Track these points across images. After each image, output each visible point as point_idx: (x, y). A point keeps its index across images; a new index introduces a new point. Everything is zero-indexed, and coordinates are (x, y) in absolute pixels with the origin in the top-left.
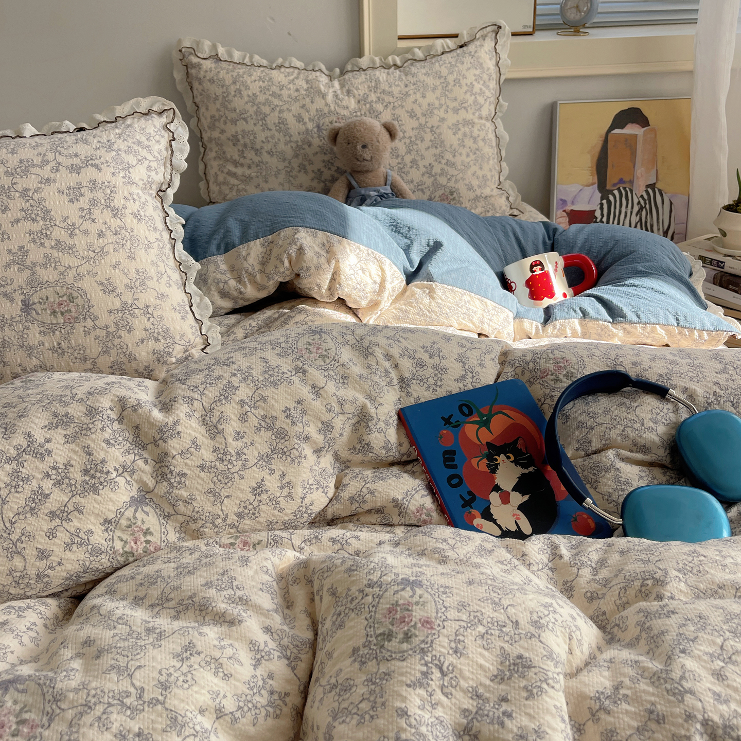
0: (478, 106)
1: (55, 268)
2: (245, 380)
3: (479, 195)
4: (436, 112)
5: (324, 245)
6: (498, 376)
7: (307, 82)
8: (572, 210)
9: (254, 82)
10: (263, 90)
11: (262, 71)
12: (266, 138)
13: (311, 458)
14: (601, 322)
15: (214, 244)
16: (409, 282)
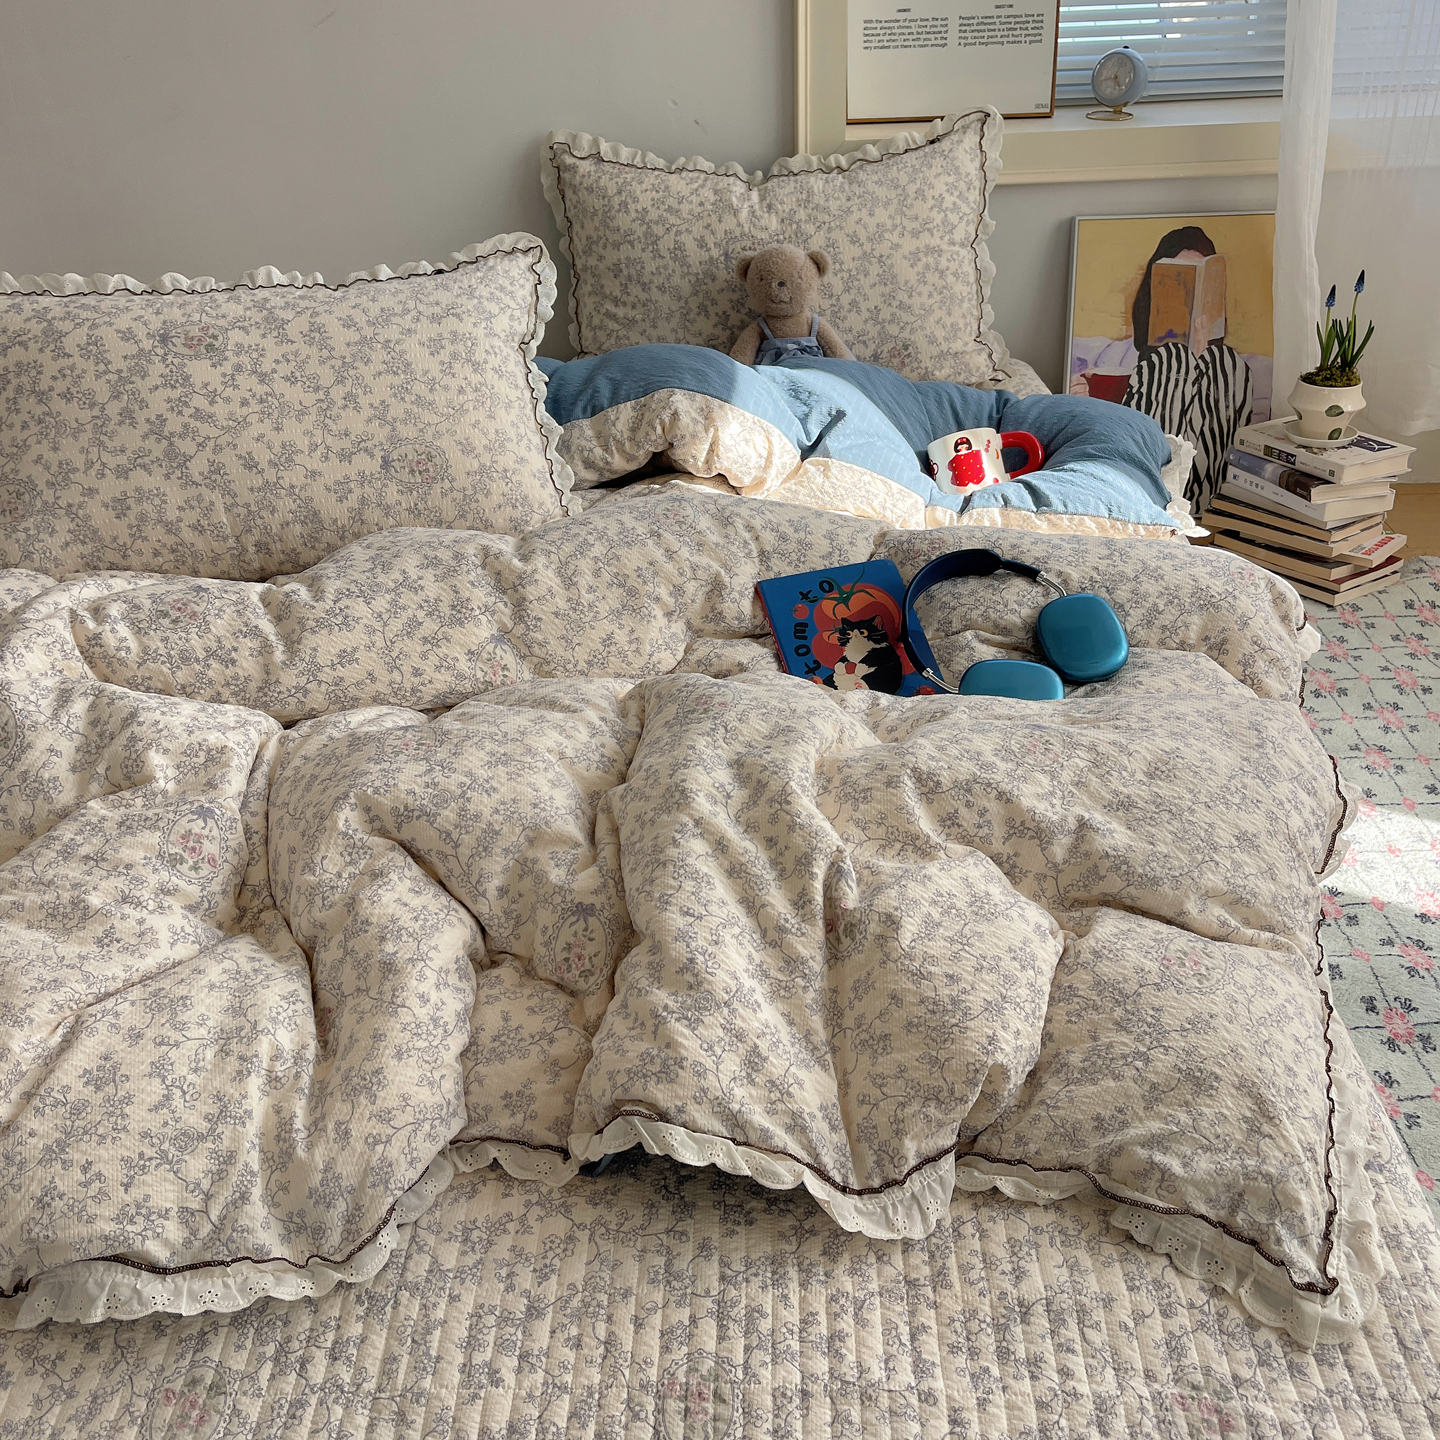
0: (949, 228)
1: (415, 425)
2: (600, 539)
3: (945, 350)
4: (887, 235)
5: (703, 410)
6: (872, 556)
7: (716, 192)
8: (1094, 375)
9: (644, 192)
10: (655, 203)
11: (657, 177)
12: (657, 269)
13: (662, 621)
14: (1024, 512)
15: (580, 404)
16: (803, 458)
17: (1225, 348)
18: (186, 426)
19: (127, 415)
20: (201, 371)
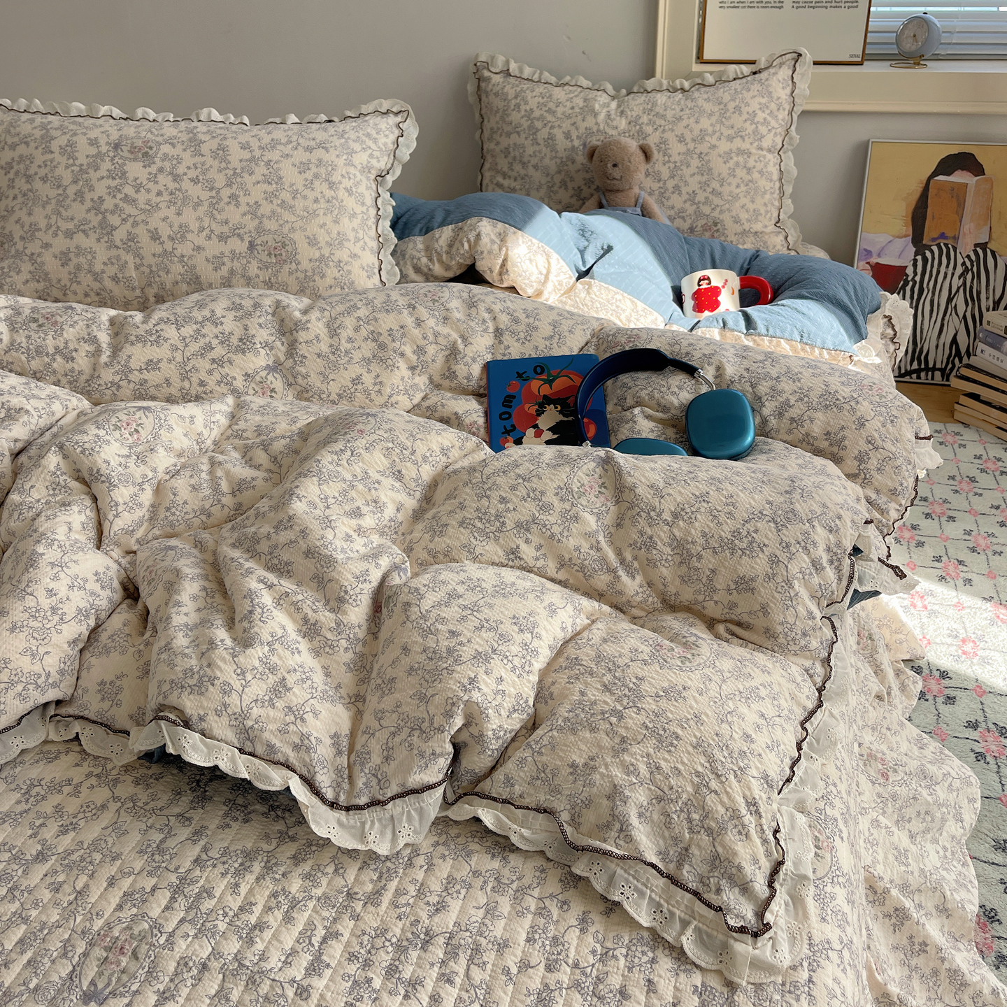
0: (759, 136)
1: (277, 221)
3: (747, 230)
4: (707, 138)
5: (500, 234)
7: (585, 100)
8: (878, 263)
9: (533, 98)
10: (540, 106)
11: (545, 88)
12: (534, 152)
13: (406, 373)
16: (578, 279)
17: (988, 250)
18: (116, 206)
19: (80, 195)
20: (135, 170)
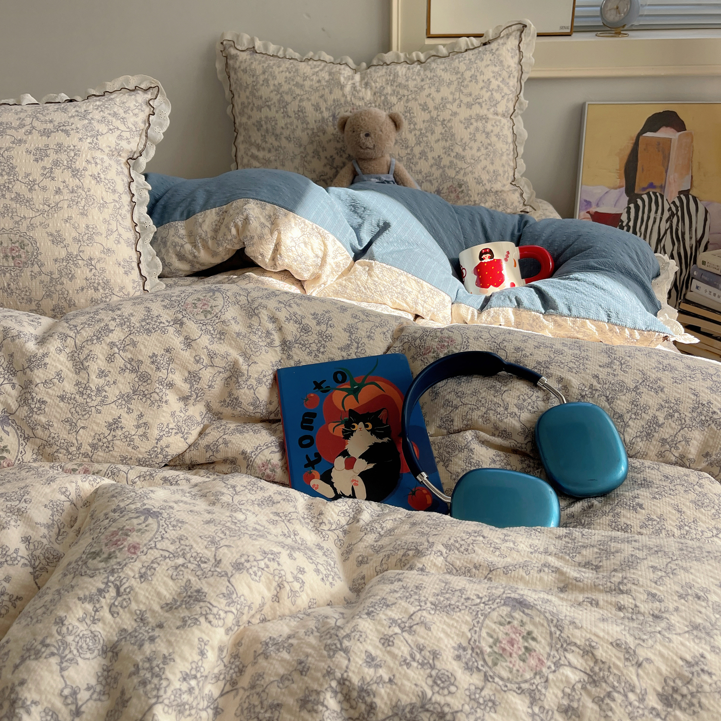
0: (494, 103)
1: (12, 218)
2: (122, 325)
3: (489, 189)
4: (448, 106)
5: (270, 217)
6: (388, 349)
7: (330, 74)
8: (596, 212)
9: (281, 73)
10: (287, 80)
11: (291, 64)
12: (286, 125)
13: (176, 405)
14: (533, 313)
15: (180, 210)
16: (356, 258)
17: (690, 197)
